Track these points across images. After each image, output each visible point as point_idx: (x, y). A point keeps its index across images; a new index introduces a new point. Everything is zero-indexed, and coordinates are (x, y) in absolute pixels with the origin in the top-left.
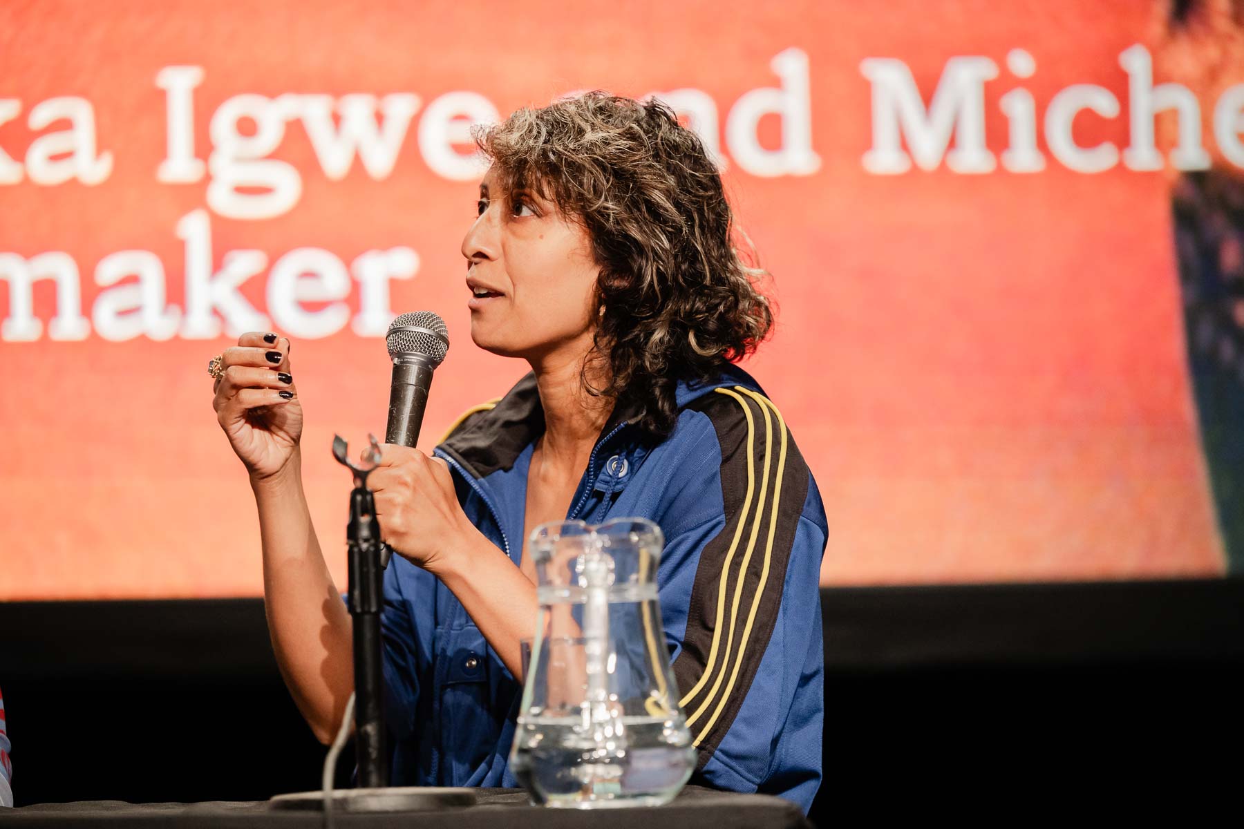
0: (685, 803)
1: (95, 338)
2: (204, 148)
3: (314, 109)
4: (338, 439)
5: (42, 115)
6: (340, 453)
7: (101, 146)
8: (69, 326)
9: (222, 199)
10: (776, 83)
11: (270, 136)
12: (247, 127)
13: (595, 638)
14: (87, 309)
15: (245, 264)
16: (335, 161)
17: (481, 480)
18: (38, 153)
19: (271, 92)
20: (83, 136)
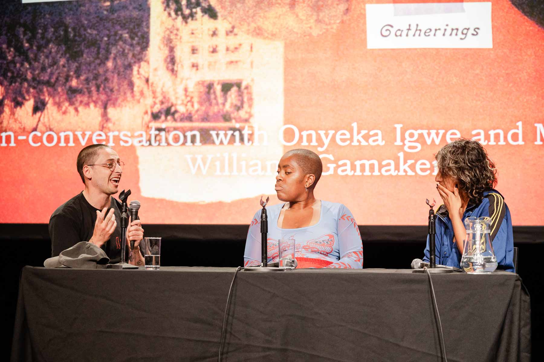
0: (496, 273)
1: (382, 175)
2: (403, 139)
3: (425, 132)
4: (427, 199)
5: (372, 133)
6: (428, 202)
7: (383, 139)
8: (376, 173)
9: (406, 149)
10: (517, 128)
11: (416, 137)
12: (411, 135)
13: (478, 240)
14: (380, 170)
15: (410, 162)
16: (429, 142)
17: (444, 218)
18: (371, 140)
19: (416, 129)
20: (380, 137)
